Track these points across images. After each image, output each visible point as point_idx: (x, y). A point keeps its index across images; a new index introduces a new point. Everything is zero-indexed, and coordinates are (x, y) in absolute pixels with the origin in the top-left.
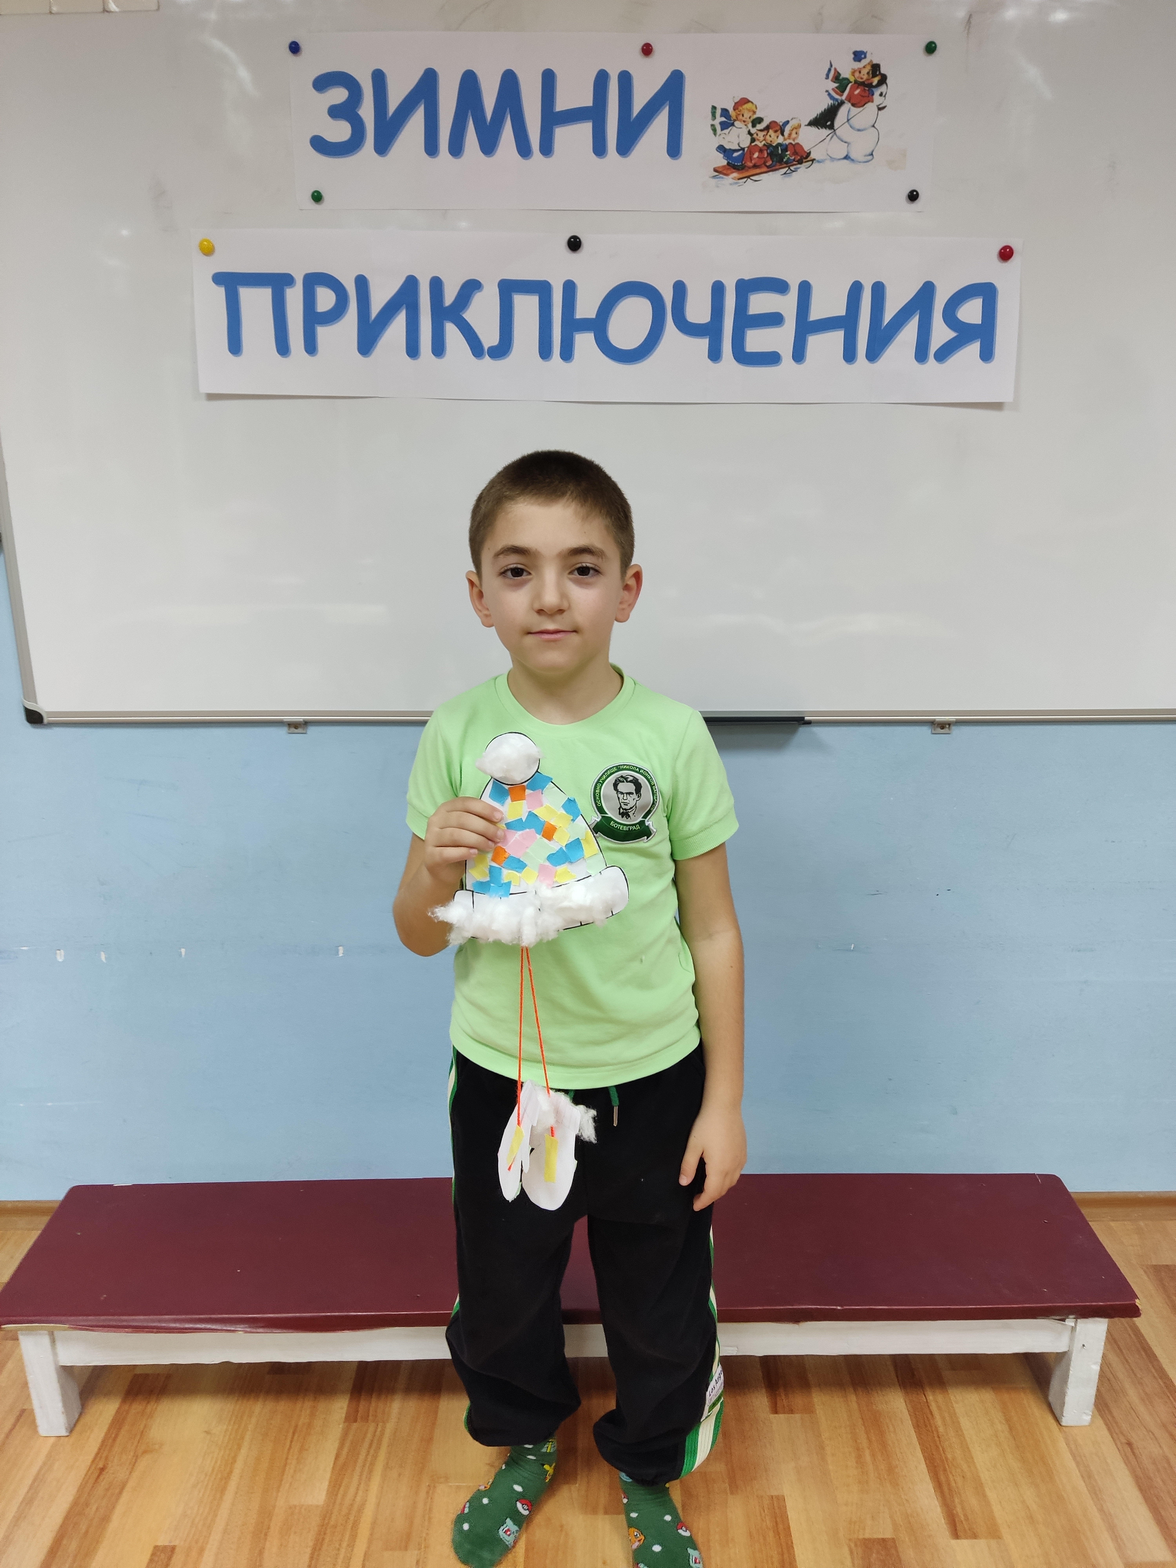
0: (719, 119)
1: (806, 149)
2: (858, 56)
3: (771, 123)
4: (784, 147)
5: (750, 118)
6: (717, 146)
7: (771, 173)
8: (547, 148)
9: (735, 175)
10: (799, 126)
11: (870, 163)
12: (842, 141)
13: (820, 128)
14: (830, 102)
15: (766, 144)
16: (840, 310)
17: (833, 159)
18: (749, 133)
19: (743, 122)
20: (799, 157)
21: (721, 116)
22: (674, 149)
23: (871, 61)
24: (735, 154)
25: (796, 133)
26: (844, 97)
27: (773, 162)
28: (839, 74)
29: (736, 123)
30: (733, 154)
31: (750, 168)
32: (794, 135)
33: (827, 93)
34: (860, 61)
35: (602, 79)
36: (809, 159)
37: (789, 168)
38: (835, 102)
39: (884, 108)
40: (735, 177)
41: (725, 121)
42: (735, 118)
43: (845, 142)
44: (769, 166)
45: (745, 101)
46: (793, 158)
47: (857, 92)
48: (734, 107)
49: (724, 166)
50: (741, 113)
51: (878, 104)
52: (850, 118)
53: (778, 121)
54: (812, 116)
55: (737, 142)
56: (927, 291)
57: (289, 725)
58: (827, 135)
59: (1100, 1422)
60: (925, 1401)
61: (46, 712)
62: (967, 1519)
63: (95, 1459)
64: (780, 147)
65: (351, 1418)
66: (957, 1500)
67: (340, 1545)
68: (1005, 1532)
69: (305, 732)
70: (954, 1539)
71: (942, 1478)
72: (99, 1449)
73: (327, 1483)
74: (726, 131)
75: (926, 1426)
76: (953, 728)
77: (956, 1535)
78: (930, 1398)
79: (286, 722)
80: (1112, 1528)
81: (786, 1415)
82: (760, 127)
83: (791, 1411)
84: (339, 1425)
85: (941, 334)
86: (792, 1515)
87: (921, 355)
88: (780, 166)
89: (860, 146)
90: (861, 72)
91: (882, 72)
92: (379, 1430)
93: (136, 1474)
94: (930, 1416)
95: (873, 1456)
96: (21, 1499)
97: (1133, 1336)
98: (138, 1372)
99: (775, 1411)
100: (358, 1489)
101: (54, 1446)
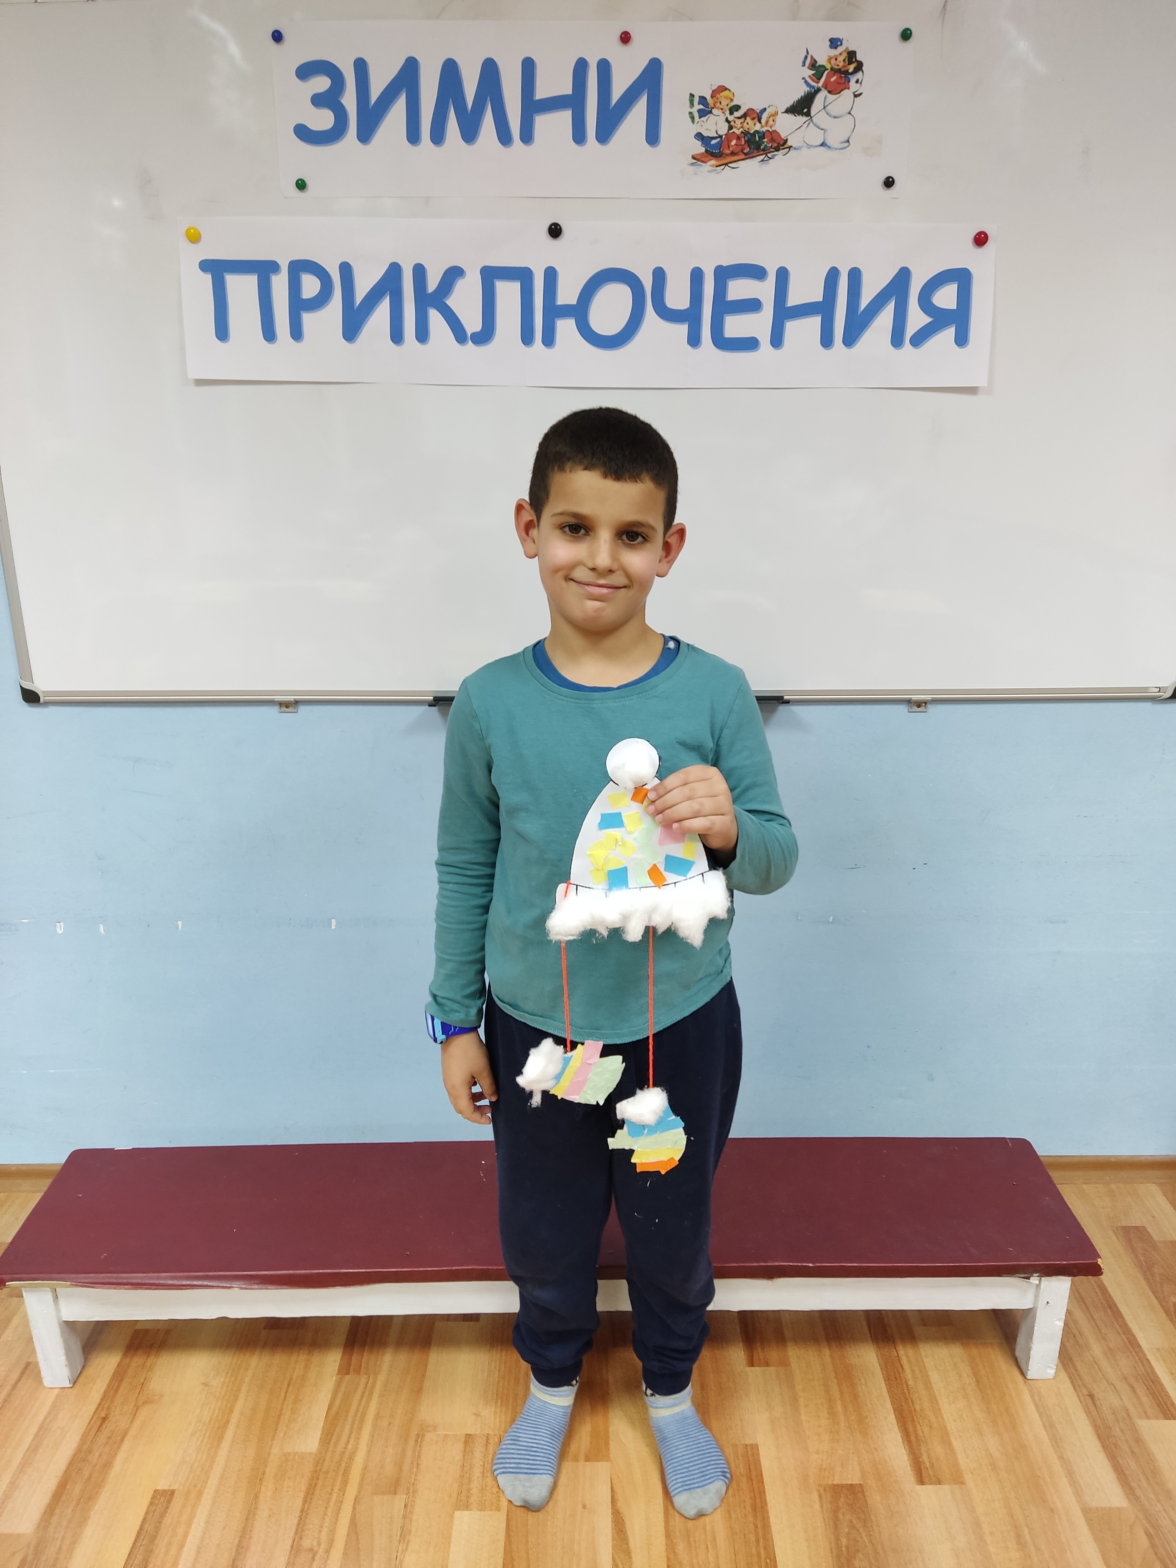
0: (698, 106)
1: (783, 136)
2: (834, 43)
3: (748, 110)
4: (761, 135)
5: (727, 105)
6: (695, 133)
7: (748, 161)
8: (527, 136)
9: (713, 162)
10: (776, 113)
11: (847, 149)
12: (819, 128)
13: (796, 115)
14: (807, 89)
15: (744, 132)
16: (817, 296)
17: (809, 146)
18: (727, 120)
19: (720, 110)
20: (776, 145)
21: (699, 104)
22: (653, 136)
23: (847, 48)
24: (713, 142)
25: (773, 121)
26: (820, 85)
27: (750, 148)
28: (816, 62)
29: (714, 111)
30: (711, 141)
31: (727, 155)
32: (771, 122)
33: (804, 80)
34: (836, 48)
35: (581, 66)
36: (785, 146)
37: (766, 155)
38: (811, 89)
39: (860, 94)
40: (713, 165)
41: (703, 109)
42: (713, 106)
43: (822, 129)
44: (746, 153)
45: (722, 89)
46: (770, 145)
47: (833, 79)
48: (712, 94)
49: (702, 154)
50: (719, 101)
51: (854, 91)
52: (826, 105)
53: (755, 109)
54: (789, 103)
55: (715, 130)
56: (904, 276)
57: (280, 704)
58: (803, 122)
59: (1063, 1375)
60: (896, 1354)
61: (44, 692)
62: (932, 1466)
63: (97, 1409)
64: (758, 134)
65: (344, 1370)
66: (923, 1449)
67: (332, 1489)
68: (968, 1478)
69: (296, 711)
70: (918, 1485)
71: (911, 1428)
72: (102, 1400)
73: (320, 1432)
74: (704, 119)
75: (896, 1378)
76: (929, 706)
77: (921, 1482)
78: (902, 1352)
79: (277, 701)
80: (1070, 1474)
81: (761, 1368)
82: (737, 114)
83: (767, 1364)
84: (332, 1377)
85: (916, 319)
86: (765, 1463)
87: (897, 340)
88: (757, 153)
89: (836, 132)
90: (838, 59)
91: (858, 59)
92: (371, 1381)
93: (137, 1423)
94: (900, 1370)
95: (845, 1407)
96: (26, 1447)
97: (1099, 1293)
98: (138, 1327)
99: (752, 1365)
100: (349, 1437)
101: (58, 1396)
